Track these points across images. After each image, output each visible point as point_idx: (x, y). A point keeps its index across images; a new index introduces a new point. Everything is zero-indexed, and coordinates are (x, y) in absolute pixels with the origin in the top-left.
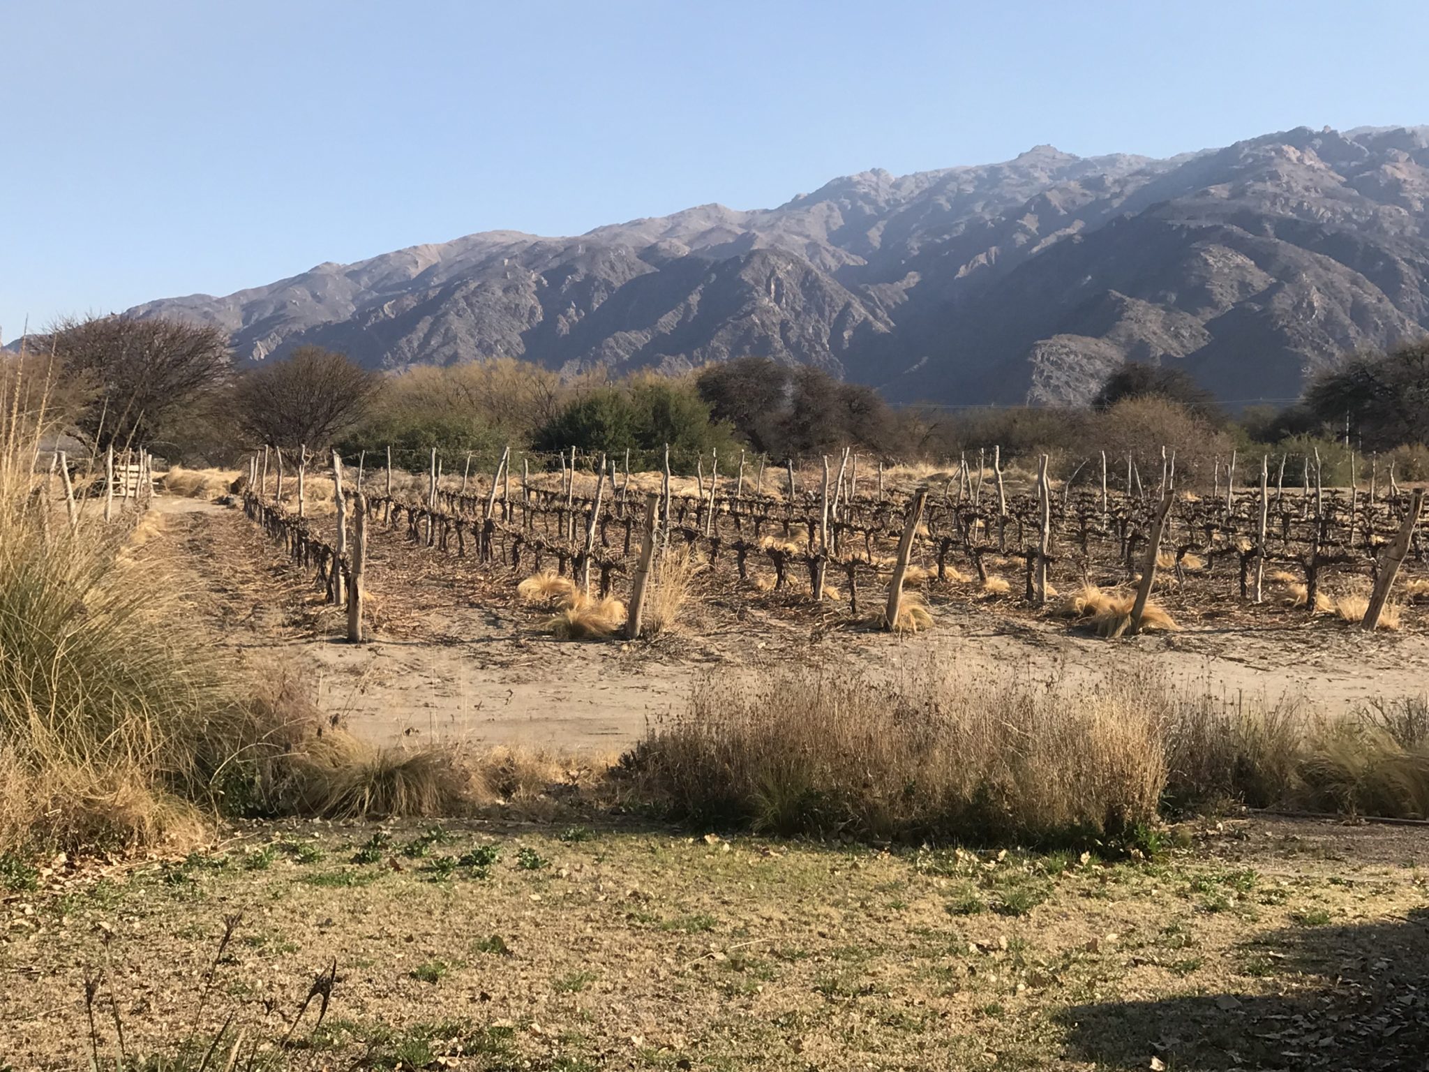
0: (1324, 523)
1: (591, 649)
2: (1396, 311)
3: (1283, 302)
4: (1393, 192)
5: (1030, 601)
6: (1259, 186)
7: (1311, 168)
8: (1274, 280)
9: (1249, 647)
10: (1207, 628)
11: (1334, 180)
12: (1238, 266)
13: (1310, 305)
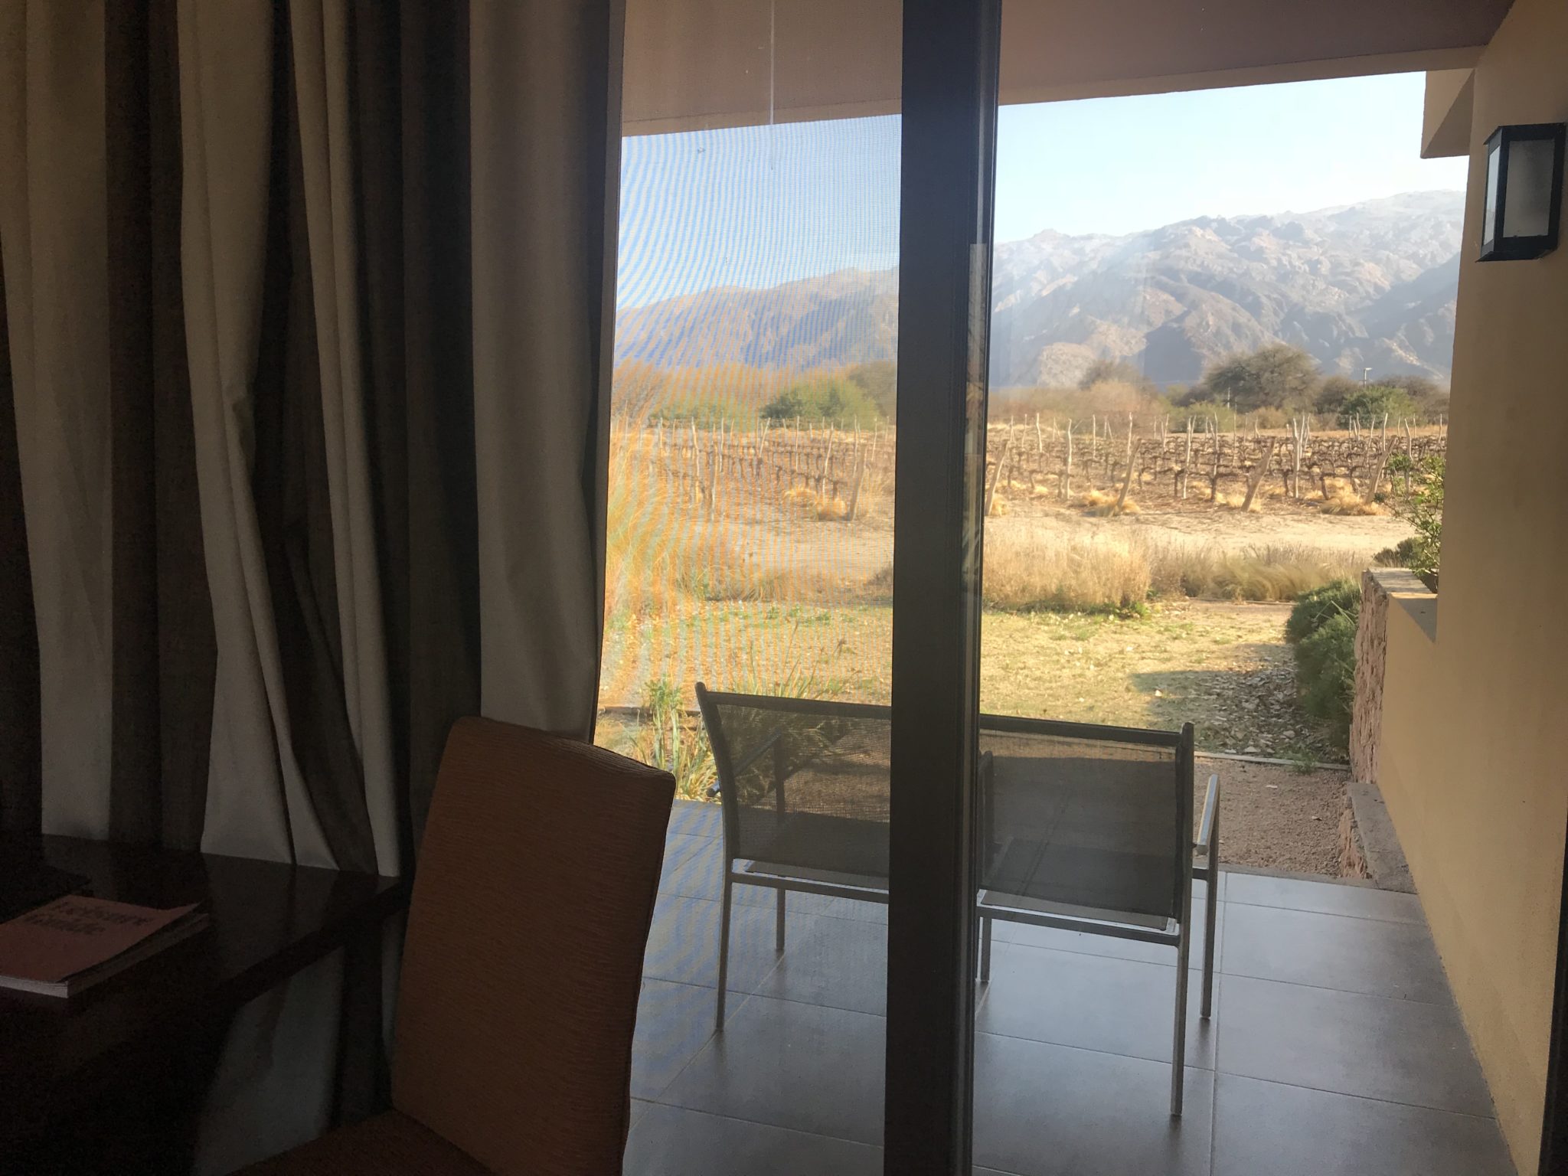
0: (1220, 455)
1: (832, 525)
2: (1259, 327)
3: (1190, 322)
4: (1259, 254)
5: (1060, 499)
6: (1178, 252)
7: (1209, 241)
8: (1186, 309)
9: (1180, 522)
10: (1158, 512)
11: (1223, 247)
12: (1164, 301)
13: (1207, 323)
